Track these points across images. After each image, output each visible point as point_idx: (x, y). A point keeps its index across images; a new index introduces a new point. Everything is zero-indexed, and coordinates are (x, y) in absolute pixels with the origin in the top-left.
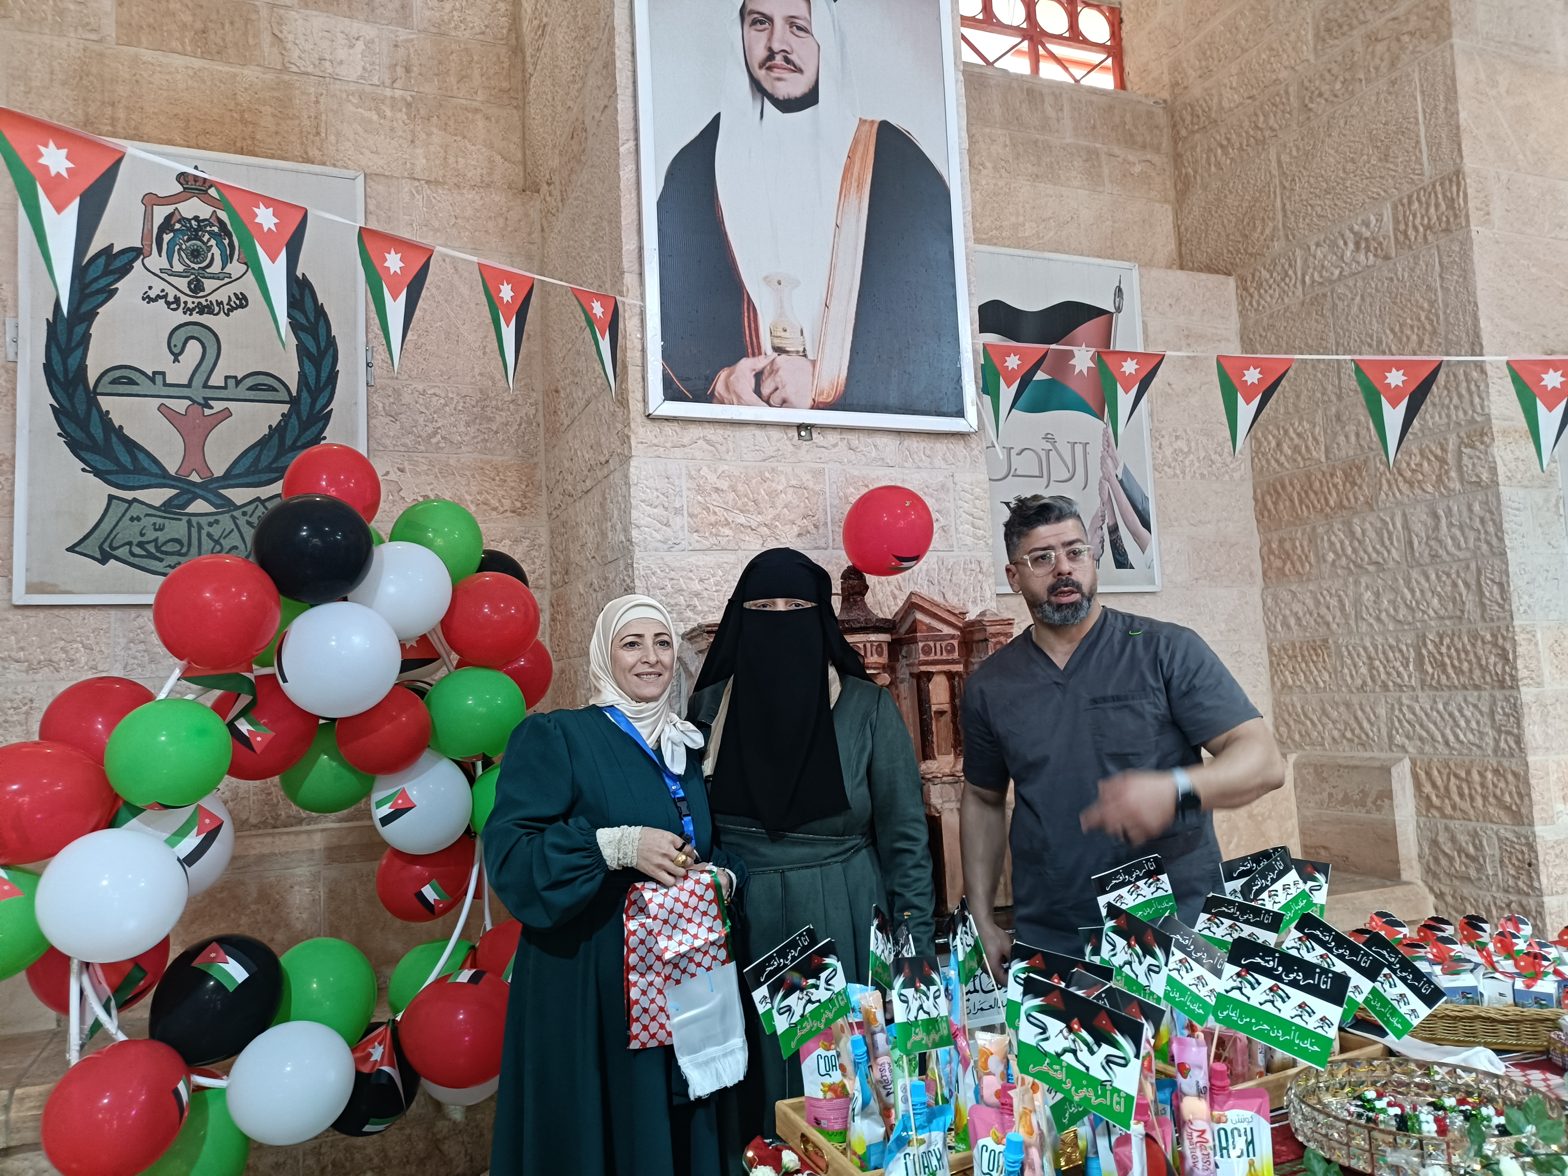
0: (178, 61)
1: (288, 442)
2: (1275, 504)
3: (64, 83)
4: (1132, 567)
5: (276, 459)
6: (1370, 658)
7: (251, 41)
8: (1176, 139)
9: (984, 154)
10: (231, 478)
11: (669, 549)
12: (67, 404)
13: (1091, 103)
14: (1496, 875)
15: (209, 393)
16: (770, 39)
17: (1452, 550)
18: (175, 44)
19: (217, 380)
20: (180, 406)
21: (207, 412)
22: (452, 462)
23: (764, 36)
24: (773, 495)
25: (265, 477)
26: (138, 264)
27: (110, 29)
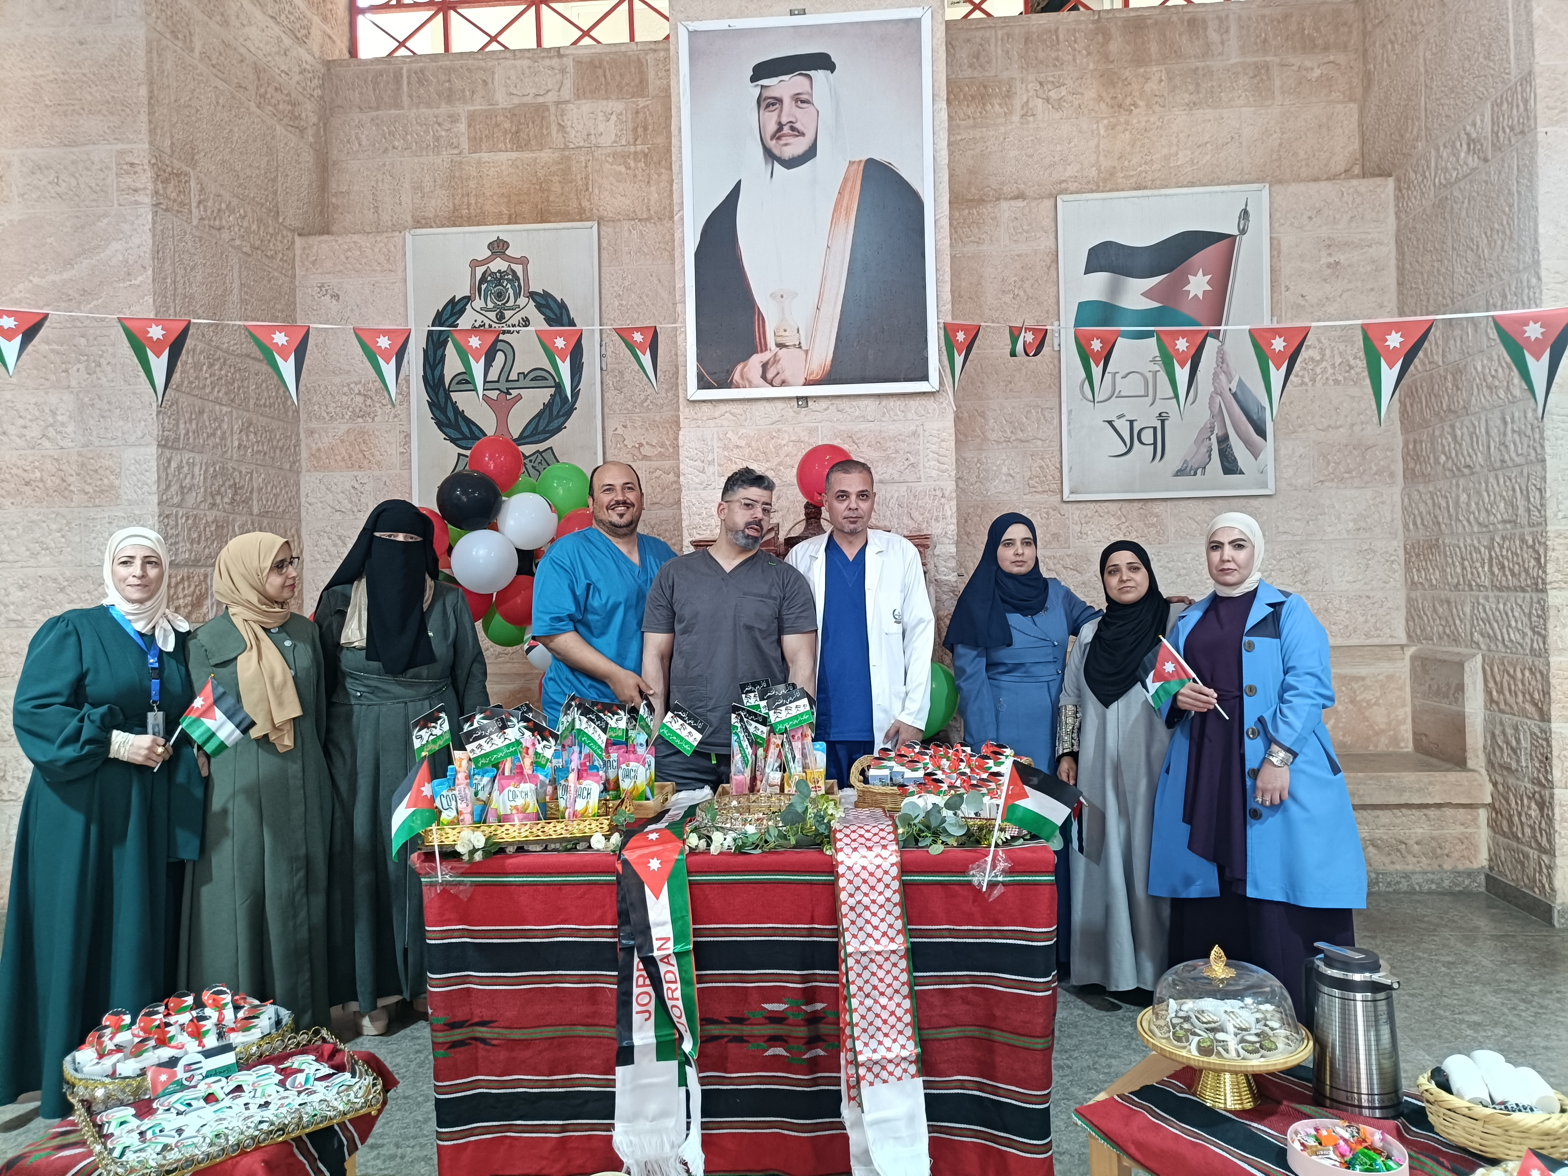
0: (503, 156)
1: (555, 413)
2: (1412, 405)
3: (442, 187)
4: (1242, 473)
5: (547, 425)
6: (1462, 558)
7: (545, 132)
8: (1365, 34)
9: (1137, 94)
10: (523, 439)
11: (704, 489)
12: (435, 399)
13: (1263, 17)
14: (1527, 767)
15: (510, 385)
16: (779, 116)
17: (1513, 455)
18: (501, 146)
19: (513, 376)
20: (493, 395)
21: (509, 397)
22: (657, 419)
23: (775, 114)
24: (778, 447)
25: (542, 437)
26: (468, 307)
27: (465, 145)
